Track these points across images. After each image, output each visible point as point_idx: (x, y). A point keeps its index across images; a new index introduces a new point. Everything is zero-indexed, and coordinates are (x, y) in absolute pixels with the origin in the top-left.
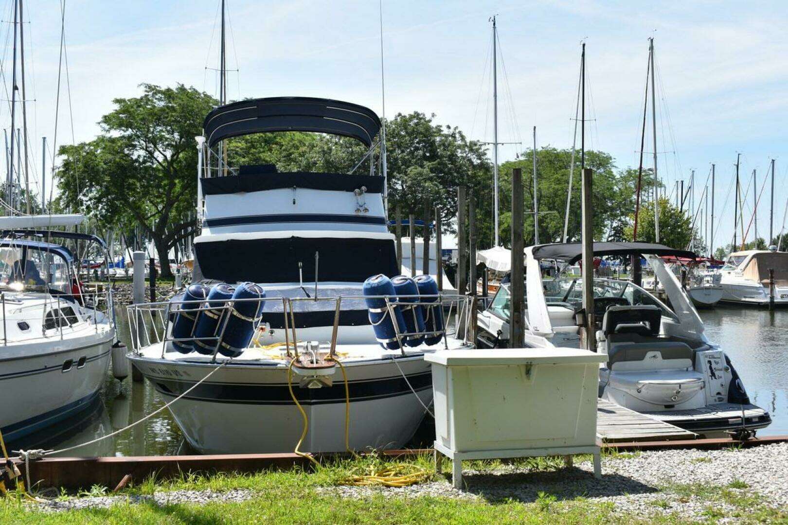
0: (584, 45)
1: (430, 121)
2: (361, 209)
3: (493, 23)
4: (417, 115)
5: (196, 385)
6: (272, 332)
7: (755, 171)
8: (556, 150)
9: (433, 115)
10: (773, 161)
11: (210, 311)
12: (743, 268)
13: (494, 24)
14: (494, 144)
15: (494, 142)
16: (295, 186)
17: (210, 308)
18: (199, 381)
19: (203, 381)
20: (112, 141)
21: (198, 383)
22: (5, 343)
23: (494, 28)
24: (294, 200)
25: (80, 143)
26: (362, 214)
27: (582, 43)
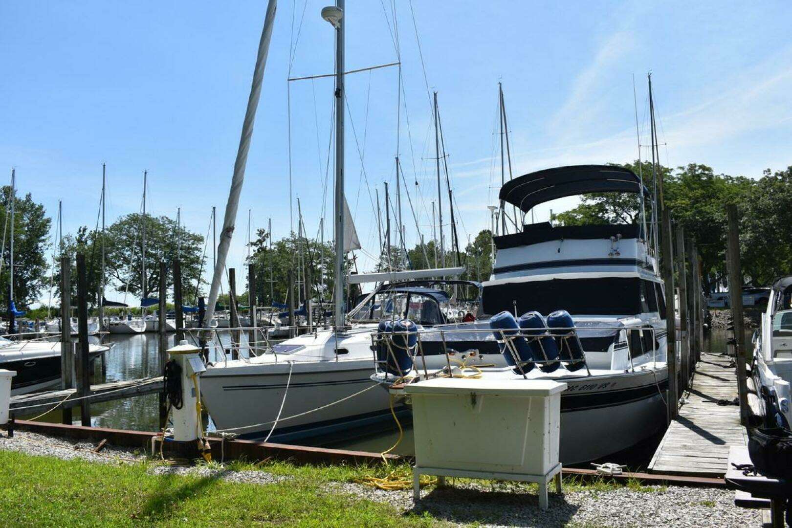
2: (614, 253)
6: (481, 357)
16: (562, 238)
20: (589, 207)
22: (337, 360)
24: (559, 249)
25: (565, 211)
26: (615, 257)
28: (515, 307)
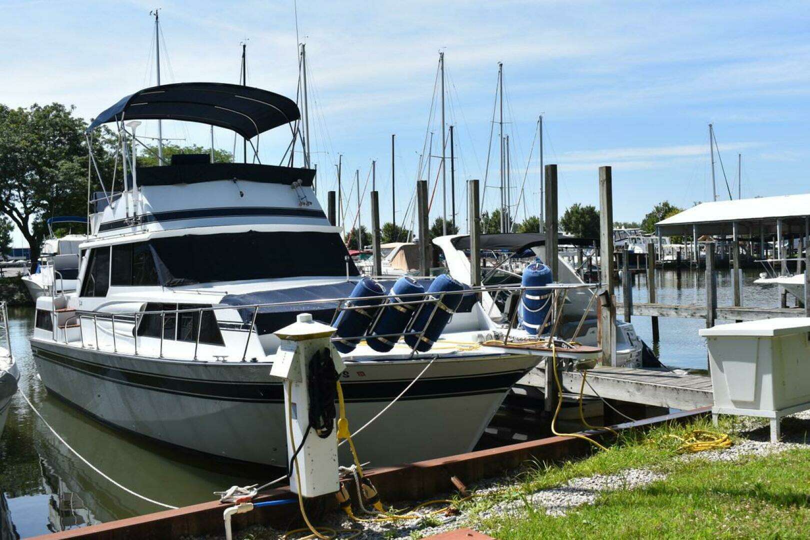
0: (244, 46)
1: (69, 114)
2: (305, 202)
3: (155, 17)
4: (57, 107)
5: (412, 383)
7: (358, 171)
8: (178, 147)
9: (73, 107)
10: (374, 162)
11: (402, 306)
12: (390, 259)
13: (157, 18)
14: (158, 140)
15: (158, 137)
16: (235, 178)
17: (401, 303)
18: (414, 379)
19: (419, 378)
21: (414, 381)
23: (157, 22)
24: (241, 192)
26: (304, 207)
27: (243, 44)
28: (347, 264)
